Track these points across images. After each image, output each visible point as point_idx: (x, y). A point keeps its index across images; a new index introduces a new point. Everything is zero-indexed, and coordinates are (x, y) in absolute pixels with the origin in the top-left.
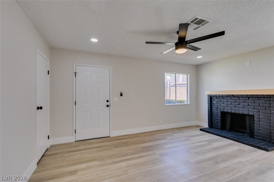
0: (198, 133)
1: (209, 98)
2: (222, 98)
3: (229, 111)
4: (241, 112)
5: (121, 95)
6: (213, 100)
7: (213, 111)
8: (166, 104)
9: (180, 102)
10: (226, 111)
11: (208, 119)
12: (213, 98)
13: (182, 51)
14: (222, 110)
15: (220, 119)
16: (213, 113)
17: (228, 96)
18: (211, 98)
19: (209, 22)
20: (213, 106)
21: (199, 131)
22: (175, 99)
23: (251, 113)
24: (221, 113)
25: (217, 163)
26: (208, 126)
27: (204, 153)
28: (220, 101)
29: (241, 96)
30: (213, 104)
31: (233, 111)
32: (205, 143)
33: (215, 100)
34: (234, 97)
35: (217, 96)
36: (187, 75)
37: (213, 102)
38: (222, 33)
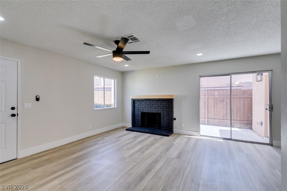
0: (125, 133)
1: (133, 101)
2: (142, 101)
3: (147, 111)
4: (154, 112)
5: (38, 99)
6: (135, 103)
7: (135, 112)
8: (95, 109)
9: (108, 106)
10: (144, 111)
11: (132, 120)
12: (136, 101)
13: (118, 59)
14: (142, 111)
15: (140, 118)
16: (135, 114)
17: (146, 100)
18: (134, 101)
19: (140, 41)
20: (135, 109)
21: (125, 131)
22: (103, 103)
23: (159, 112)
24: (141, 114)
25: (143, 152)
26: (132, 126)
27: (133, 148)
28: (141, 104)
29: (154, 100)
30: (135, 107)
31: (149, 111)
32: (132, 139)
33: (137, 103)
34: (150, 100)
35: (138, 100)
36: (114, 80)
37: (136, 105)
38: (148, 52)
